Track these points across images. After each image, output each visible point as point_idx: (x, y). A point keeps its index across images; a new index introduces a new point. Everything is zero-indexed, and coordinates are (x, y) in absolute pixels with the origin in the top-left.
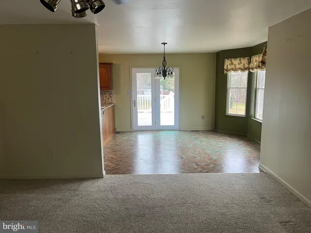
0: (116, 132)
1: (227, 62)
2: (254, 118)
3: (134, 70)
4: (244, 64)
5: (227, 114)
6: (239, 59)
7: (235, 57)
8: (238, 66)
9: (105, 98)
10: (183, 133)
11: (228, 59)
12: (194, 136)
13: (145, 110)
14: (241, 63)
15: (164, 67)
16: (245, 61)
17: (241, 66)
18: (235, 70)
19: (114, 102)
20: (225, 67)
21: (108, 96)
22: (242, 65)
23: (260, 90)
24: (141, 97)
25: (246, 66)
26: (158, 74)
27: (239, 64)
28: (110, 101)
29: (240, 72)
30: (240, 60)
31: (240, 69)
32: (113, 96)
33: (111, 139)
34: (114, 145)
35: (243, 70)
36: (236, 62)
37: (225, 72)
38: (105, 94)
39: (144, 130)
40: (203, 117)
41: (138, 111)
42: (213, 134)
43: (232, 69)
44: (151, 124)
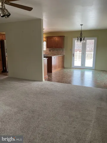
15: (81, 37)
19: (64, 54)
21: (62, 51)
39: (77, 68)
44: (80, 66)
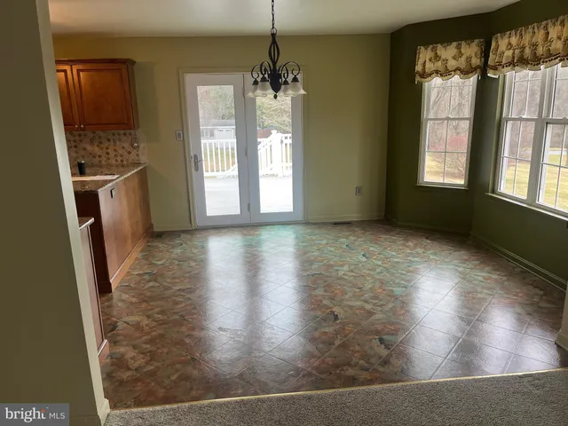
0: (152, 234)
1: (424, 55)
2: (493, 192)
3: (189, 78)
4: (469, 59)
5: (420, 183)
6: (455, 44)
7: (446, 41)
8: (452, 64)
9: (120, 151)
10: (317, 231)
11: (426, 45)
12: (345, 239)
13: (220, 173)
14: (461, 54)
15: (274, 63)
16: (471, 50)
17: (462, 62)
18: (445, 73)
19: (143, 159)
20: (419, 68)
21: (126, 145)
22: (463, 59)
23: (510, 124)
24: (210, 144)
25: (476, 61)
26: (256, 83)
27: (454, 58)
28: (133, 157)
29: (456, 78)
30: (459, 47)
31: (458, 69)
32: (142, 145)
33: (140, 256)
34: (147, 277)
35: (465, 72)
36: (448, 52)
37: (418, 79)
38: (120, 140)
39: (223, 226)
40: (359, 190)
41: (205, 174)
42: (387, 232)
43: (437, 72)
44: (238, 212)
